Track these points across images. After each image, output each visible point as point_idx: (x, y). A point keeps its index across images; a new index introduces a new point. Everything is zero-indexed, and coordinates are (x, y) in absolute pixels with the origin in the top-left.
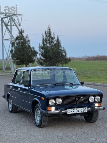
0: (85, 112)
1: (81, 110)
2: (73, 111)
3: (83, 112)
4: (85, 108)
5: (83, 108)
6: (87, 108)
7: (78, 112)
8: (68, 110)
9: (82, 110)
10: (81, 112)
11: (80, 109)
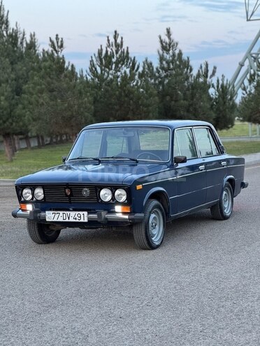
0: (82, 220)
1: (73, 216)
2: (57, 216)
3: (77, 221)
4: (81, 213)
5: (77, 213)
6: (86, 213)
7: (67, 220)
8: (47, 212)
9: (76, 216)
10: (75, 220)
11: (73, 214)
